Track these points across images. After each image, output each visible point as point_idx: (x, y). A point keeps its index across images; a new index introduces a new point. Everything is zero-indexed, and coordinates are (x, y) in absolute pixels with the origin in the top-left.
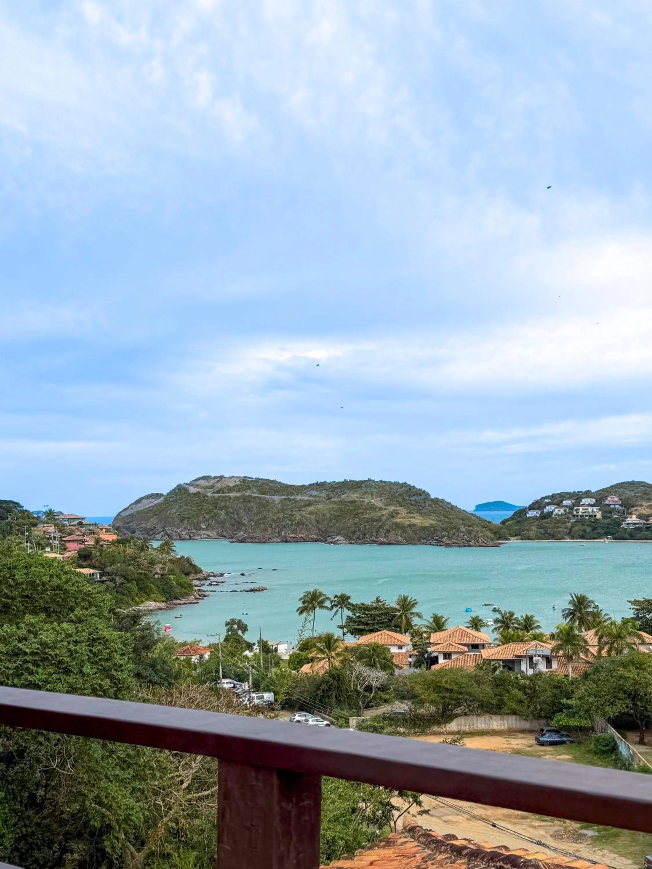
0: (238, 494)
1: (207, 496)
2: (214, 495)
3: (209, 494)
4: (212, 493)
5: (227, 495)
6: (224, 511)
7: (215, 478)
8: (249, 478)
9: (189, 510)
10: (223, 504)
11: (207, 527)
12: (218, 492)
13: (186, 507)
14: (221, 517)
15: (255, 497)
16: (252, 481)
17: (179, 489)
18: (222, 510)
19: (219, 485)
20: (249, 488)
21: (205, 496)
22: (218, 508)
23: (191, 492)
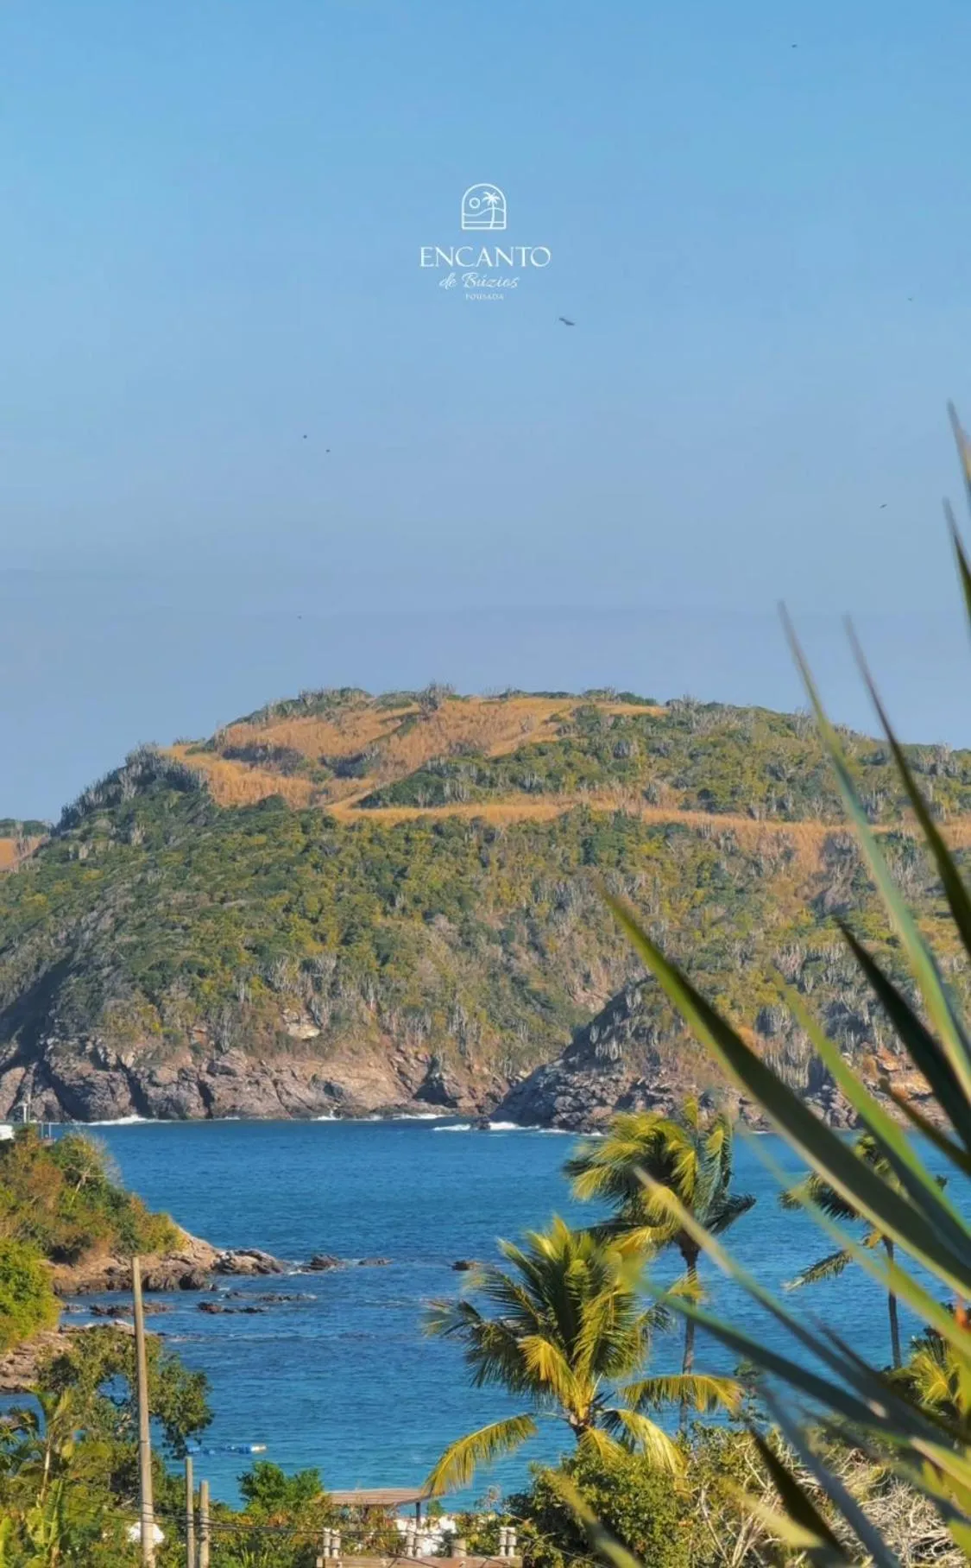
0: (543, 809)
1: (329, 823)
2: (376, 813)
3: (339, 810)
4: (364, 803)
5: (468, 812)
6: (442, 921)
7: (387, 702)
8: (627, 698)
9: (203, 915)
10: (438, 873)
11: (326, 1034)
12: (398, 795)
13: (180, 896)
14: (426, 966)
15: (667, 830)
16: (652, 721)
17: (143, 782)
18: (427, 916)
19: (416, 749)
20: (621, 765)
21: (314, 820)
22: (400, 900)
23: (223, 801)
